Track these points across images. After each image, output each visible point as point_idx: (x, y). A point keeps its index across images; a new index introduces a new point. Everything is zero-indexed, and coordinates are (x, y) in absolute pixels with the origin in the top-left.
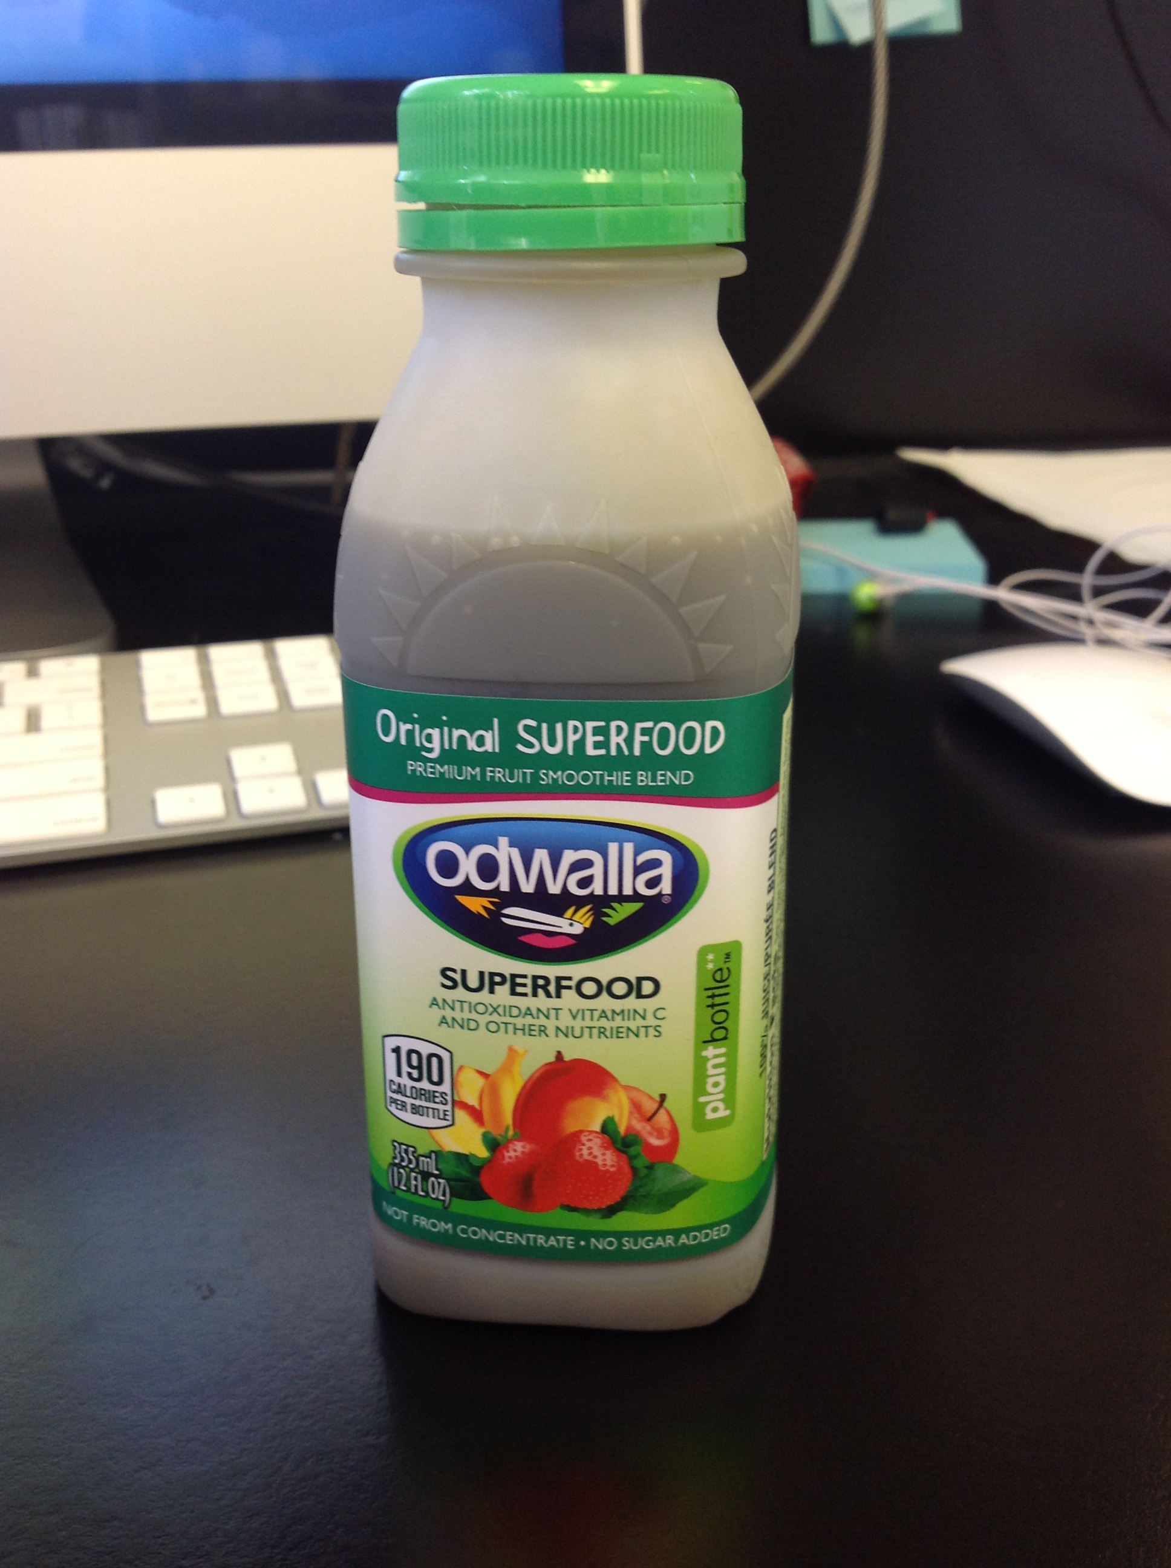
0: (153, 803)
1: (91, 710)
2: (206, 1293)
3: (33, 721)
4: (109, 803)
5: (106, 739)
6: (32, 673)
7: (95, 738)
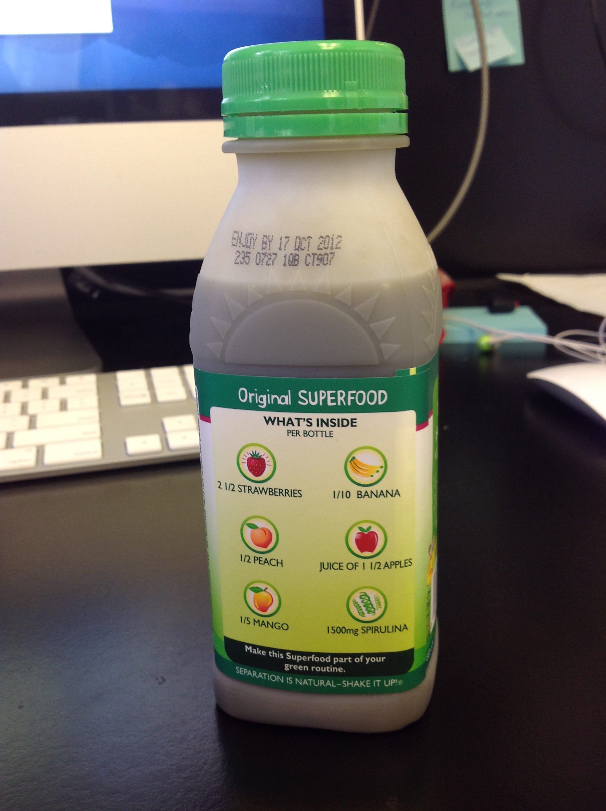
0: (125, 444)
1: (92, 400)
2: (161, 680)
3: (63, 406)
4: (103, 445)
5: (101, 414)
6: (63, 382)
7: (95, 413)
